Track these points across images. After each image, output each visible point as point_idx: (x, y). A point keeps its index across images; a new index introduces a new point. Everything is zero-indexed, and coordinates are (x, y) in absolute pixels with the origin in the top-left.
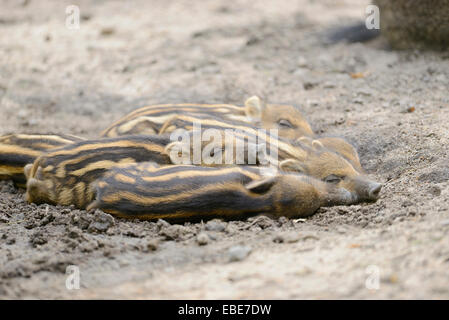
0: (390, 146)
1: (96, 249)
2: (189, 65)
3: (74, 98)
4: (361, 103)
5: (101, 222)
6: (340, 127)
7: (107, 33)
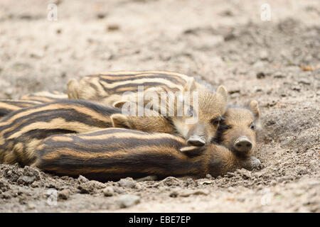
0: (306, 125)
1: (15, 196)
2: (166, 55)
3: (57, 80)
4: (298, 90)
5: (29, 175)
6: (271, 109)
7: (112, 29)
